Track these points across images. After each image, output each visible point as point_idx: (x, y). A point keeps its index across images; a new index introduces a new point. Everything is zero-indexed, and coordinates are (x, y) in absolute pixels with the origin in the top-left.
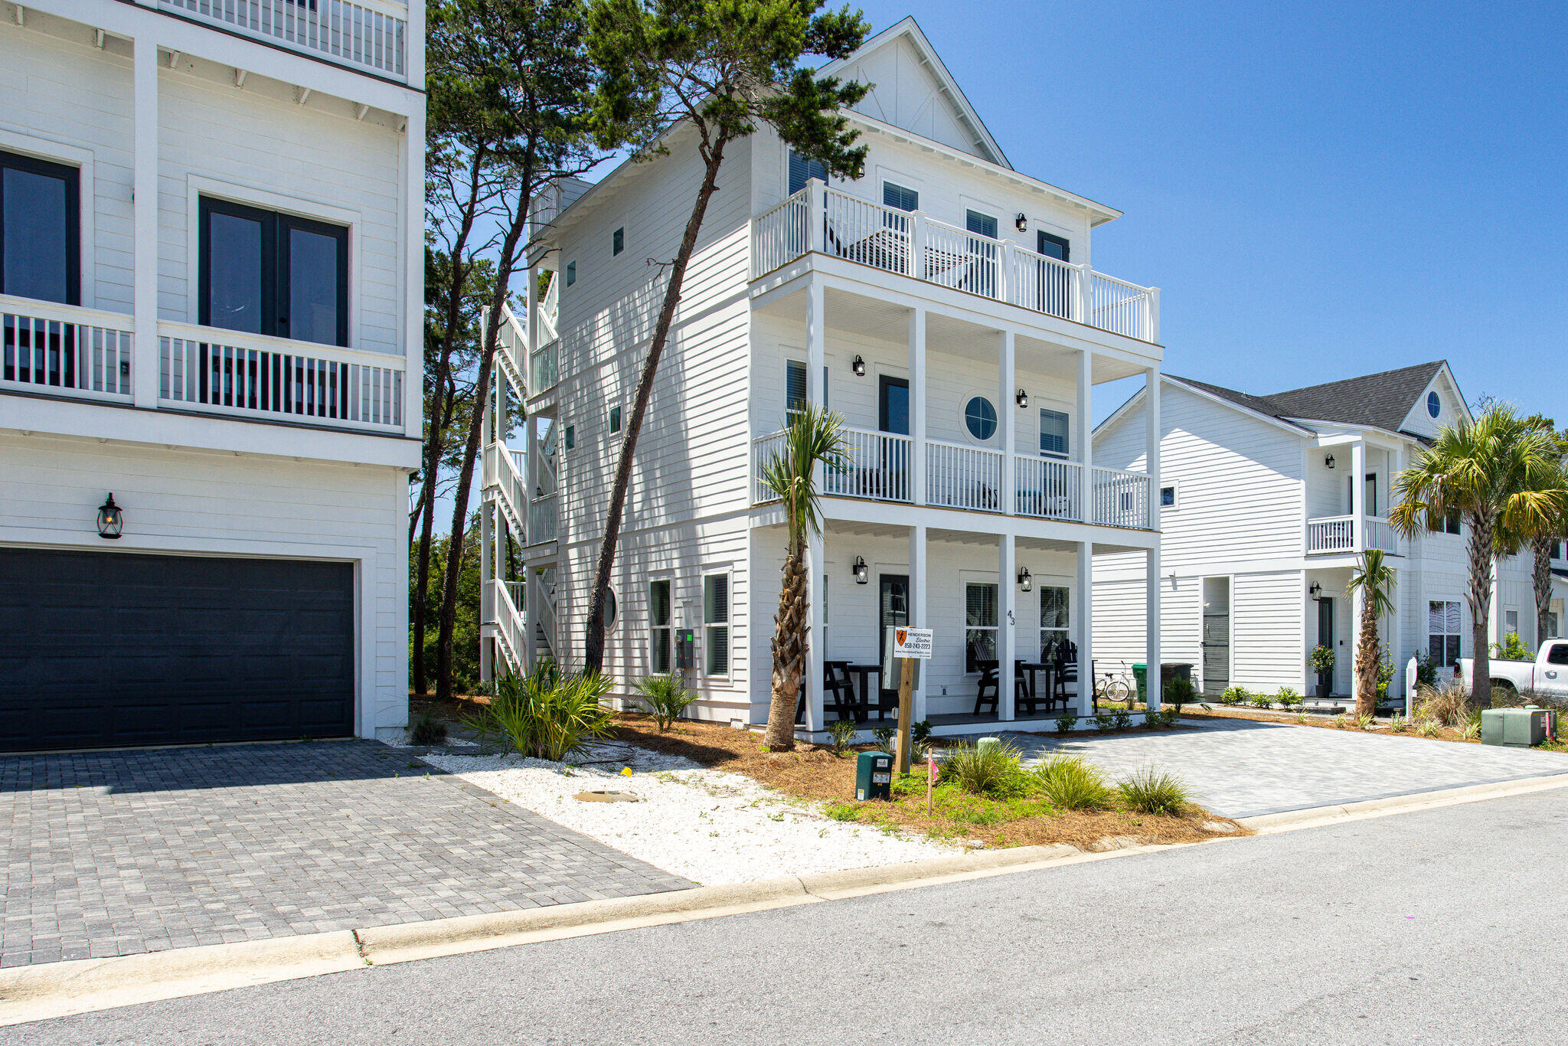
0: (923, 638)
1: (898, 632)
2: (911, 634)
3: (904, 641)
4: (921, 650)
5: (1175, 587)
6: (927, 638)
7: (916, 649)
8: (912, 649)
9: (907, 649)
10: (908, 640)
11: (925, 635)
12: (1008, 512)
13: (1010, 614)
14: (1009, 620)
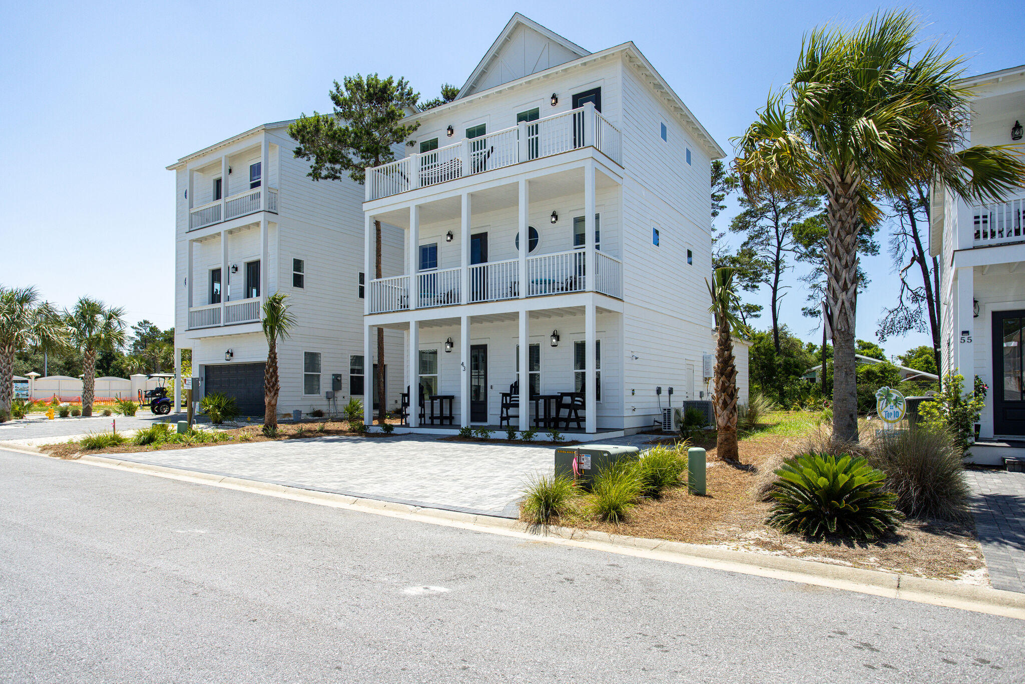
12: (462, 303)
13: (463, 364)
14: (462, 368)
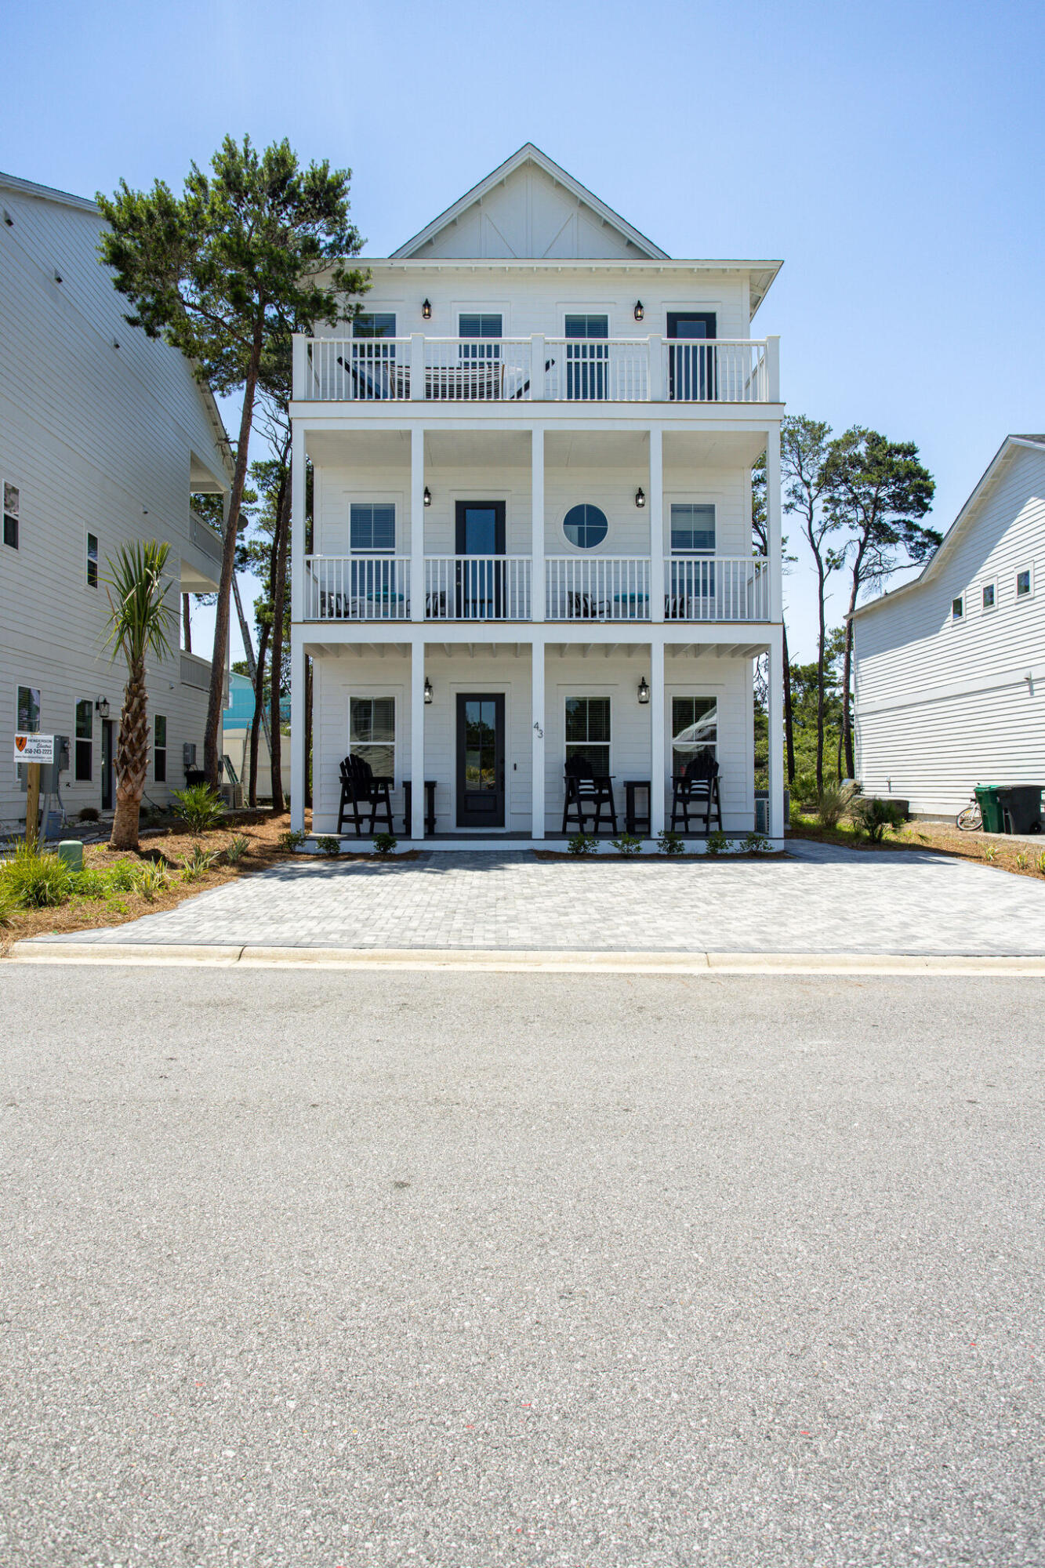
0: (44, 744)
1: (17, 739)
2: (31, 741)
3: (24, 746)
4: (42, 755)
5: (1031, 691)
6: (49, 744)
7: (36, 755)
8: (33, 755)
9: (27, 755)
10: (28, 746)
11: (45, 741)
12: (534, 620)
13: (537, 726)
14: (536, 733)
